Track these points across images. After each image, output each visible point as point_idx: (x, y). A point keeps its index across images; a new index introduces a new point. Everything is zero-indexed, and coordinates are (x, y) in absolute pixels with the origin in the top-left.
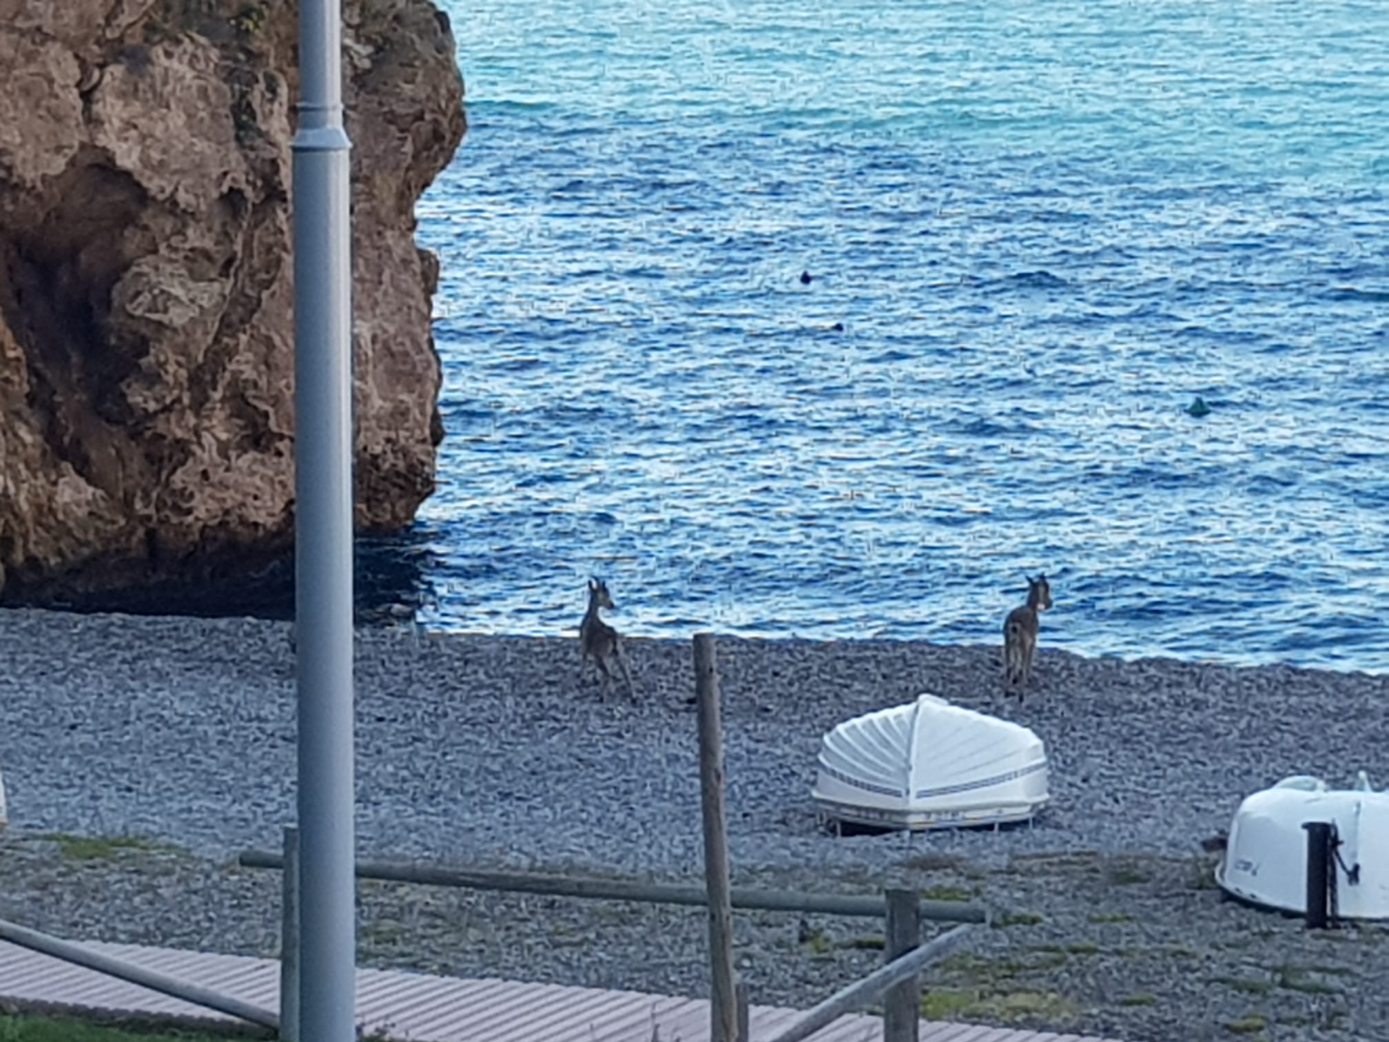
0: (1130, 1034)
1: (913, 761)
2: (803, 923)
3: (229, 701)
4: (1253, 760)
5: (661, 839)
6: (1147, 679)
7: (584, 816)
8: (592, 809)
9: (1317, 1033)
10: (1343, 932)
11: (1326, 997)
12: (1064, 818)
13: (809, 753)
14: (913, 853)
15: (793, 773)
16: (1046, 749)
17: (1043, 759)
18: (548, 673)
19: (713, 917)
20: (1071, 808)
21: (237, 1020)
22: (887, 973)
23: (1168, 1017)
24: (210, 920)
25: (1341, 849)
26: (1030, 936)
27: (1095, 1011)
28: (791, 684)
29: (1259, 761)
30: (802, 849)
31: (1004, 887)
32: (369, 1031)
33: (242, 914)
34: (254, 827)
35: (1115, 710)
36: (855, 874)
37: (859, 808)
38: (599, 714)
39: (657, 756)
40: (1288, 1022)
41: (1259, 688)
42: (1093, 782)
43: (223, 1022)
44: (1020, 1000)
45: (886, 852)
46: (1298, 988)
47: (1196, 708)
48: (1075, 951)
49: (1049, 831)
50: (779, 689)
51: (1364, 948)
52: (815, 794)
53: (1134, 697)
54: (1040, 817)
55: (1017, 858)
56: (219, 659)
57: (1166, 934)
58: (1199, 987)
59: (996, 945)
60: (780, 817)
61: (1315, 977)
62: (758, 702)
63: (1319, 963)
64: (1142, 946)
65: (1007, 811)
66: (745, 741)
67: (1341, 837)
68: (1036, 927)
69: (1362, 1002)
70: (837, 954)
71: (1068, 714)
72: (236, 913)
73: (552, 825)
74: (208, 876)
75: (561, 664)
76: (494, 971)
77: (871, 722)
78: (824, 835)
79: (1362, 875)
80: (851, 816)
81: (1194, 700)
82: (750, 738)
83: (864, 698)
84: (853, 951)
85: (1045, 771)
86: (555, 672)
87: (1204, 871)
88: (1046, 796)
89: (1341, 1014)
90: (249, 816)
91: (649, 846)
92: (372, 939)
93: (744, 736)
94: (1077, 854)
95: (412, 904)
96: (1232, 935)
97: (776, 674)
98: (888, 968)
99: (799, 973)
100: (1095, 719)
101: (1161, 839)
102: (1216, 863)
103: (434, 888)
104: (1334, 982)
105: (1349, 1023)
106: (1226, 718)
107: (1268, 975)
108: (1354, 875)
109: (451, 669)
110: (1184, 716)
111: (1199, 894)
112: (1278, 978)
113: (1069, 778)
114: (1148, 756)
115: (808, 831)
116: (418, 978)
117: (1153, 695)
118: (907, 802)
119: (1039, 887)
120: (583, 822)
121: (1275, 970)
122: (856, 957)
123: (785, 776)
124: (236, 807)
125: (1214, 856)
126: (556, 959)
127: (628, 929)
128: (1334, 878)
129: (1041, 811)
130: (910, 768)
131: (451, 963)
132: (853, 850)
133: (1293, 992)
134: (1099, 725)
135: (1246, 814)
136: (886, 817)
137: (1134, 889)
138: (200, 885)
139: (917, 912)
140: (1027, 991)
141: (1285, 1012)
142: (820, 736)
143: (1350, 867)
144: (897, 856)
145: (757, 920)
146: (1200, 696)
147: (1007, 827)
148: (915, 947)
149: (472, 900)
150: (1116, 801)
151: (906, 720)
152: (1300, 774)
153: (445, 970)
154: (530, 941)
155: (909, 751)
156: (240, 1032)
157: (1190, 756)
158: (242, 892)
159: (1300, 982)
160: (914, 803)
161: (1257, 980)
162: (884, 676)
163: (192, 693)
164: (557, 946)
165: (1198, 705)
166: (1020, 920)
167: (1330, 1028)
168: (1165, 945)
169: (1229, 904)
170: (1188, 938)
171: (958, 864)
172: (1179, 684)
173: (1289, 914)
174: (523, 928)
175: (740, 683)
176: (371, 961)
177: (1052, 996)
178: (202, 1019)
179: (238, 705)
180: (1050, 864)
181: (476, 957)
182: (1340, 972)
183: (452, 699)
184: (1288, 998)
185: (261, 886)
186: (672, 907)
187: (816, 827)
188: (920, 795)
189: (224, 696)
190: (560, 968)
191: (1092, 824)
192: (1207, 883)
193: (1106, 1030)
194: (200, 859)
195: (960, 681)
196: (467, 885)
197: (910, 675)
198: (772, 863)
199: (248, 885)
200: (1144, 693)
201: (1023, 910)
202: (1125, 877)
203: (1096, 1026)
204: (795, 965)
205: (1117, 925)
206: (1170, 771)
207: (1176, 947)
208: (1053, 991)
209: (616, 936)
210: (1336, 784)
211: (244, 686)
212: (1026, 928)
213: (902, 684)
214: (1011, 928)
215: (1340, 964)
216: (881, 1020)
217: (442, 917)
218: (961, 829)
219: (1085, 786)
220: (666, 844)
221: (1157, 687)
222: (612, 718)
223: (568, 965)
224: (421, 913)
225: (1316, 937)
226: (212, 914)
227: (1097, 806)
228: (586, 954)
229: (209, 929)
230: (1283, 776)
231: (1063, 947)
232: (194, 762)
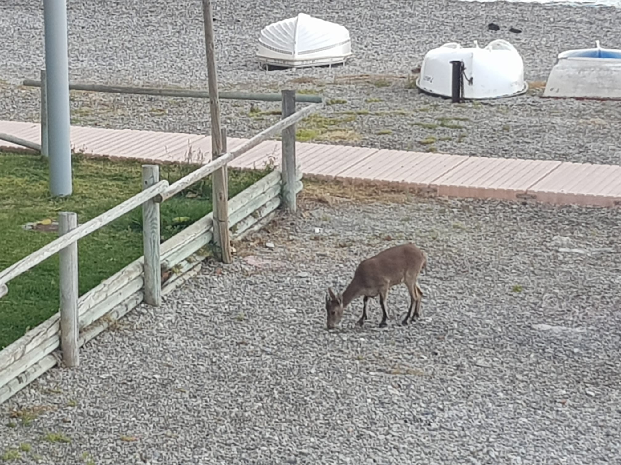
0: (381, 146)
1: (297, 40)
2: (252, 105)
3: (22, 21)
4: (433, 38)
5: (196, 73)
6: (391, 5)
7: (165, 65)
8: (168, 62)
9: (455, 144)
10: (466, 104)
11: (459, 130)
12: (357, 62)
13: (256, 38)
14: (297, 77)
15: (249, 46)
16: (350, 35)
17: (349, 38)
18: (150, 8)
19: (212, 102)
20: (361, 58)
21: (25, 148)
22: (283, 123)
23: (396, 140)
24: (14, 108)
25: (465, 71)
26: (342, 108)
27: (367, 137)
28: (248, 10)
29: (436, 37)
30: (252, 76)
31: (331, 89)
32: (77, 151)
33: (27, 106)
34: (32, 71)
35: (378, 18)
36: (273, 85)
37: (275, 59)
38: (171, 24)
39: (194, 40)
40: (444, 140)
41: (436, 8)
42: (369, 47)
43: (19, 148)
44: (338, 133)
45: (286, 76)
46: (448, 127)
47: (410, 17)
48: (360, 114)
49: (351, 67)
50: (244, 13)
51: (475, 110)
52: (258, 54)
53: (386, 13)
54: (348, 61)
55: (338, 78)
56: (18, 4)
57: (396, 106)
58: (409, 127)
59: (329, 112)
60: (244, 63)
61: (455, 122)
62: (235, 18)
63: (456, 117)
64: (386, 112)
65: (334, 59)
66: (230, 34)
67: (465, 66)
68: (344, 105)
69: (473, 132)
70: (265, 117)
71: (359, 20)
72: (24, 105)
73: (153, 68)
74: (12, 91)
75: (156, 4)
76: (128, 126)
77: (280, 25)
78: (261, 70)
79: (474, 81)
80: (272, 62)
81: (410, 14)
82: (232, 32)
83: (278, 15)
84: (271, 116)
85: (350, 43)
86: (154, 7)
87: (412, 81)
88: (350, 53)
89: (464, 136)
90: (31, 67)
91: (191, 76)
92: (79, 115)
93: (230, 32)
94: (361, 76)
95: (95, 101)
96: (422, 107)
97: (242, 6)
98: (283, 121)
99: (249, 125)
100: (370, 22)
101: (397, 69)
102: (417, 78)
103: (104, 94)
104: (462, 124)
105: (468, 140)
106: (422, 20)
107: (436, 122)
108: (471, 81)
109: (112, 7)
110: (405, 20)
111: (410, 91)
112: (440, 123)
113: (359, 46)
114: (391, 36)
115: (255, 69)
116: (96, 129)
117: (394, 12)
118: (294, 56)
119: (346, 89)
120: (165, 67)
121: (439, 120)
122: (272, 118)
123: (246, 47)
124: (25, 63)
125: (416, 75)
126: (153, 121)
127: (182, 109)
128: (462, 83)
129: (348, 59)
130: (295, 43)
131: (111, 123)
132: (273, 76)
133: (446, 128)
134: (372, 24)
135: (428, 58)
136: (286, 63)
137: (384, 89)
138: (10, 94)
139: (294, 99)
140: (341, 130)
141: (442, 136)
142: (259, 31)
143: (469, 79)
144: (290, 78)
145: (233, 104)
146: (412, 12)
147: (334, 65)
148: (294, 113)
149: (119, 98)
150: (378, 54)
151: (294, 24)
152: (452, 41)
153: (108, 126)
154: (142, 114)
155: (295, 36)
156: (25, 152)
157: (408, 36)
158: (27, 97)
159: (449, 124)
160: (297, 57)
161: (431, 124)
162: (286, 6)
163: (7, 18)
164: (153, 116)
165: (411, 16)
166: (338, 102)
167: (460, 142)
168: (396, 111)
169: (421, 94)
170: (404, 108)
171: (314, 81)
172: (404, 7)
173: (445, 98)
174: (139, 109)
175: (228, 10)
176: (79, 123)
177: (350, 132)
178: (10, 148)
179: (26, 22)
180: (350, 80)
181: (121, 121)
182: (464, 120)
183: (112, 19)
184: (444, 130)
185: (34, 95)
186: (200, 99)
187: (258, 67)
188: (299, 54)
189: (20, 19)
190: (154, 124)
191: (369, 64)
192: (413, 86)
193: (372, 145)
194: (10, 84)
195: (316, 8)
196: (117, 92)
197: (296, 6)
198: (240, 82)
199: (28, 94)
200: (389, 11)
201: (340, 98)
202: (381, 84)
203: (368, 144)
204: (248, 121)
205: (377, 103)
206: (400, 42)
207: (399, 111)
208: (351, 130)
209: (177, 112)
210: (466, 46)
211: (28, 15)
212: (340, 105)
213: (293, 9)
214: (334, 105)
215: (465, 117)
216: (280, 142)
217: (108, 106)
218: (316, 67)
219: (366, 49)
220: (198, 75)
221: (395, 9)
222: (176, 25)
223: (157, 123)
224: (99, 104)
225: (456, 107)
226: (15, 106)
227: (371, 57)
228: (165, 119)
229: (13, 112)
230: (444, 43)
231: (355, 113)
232: (8, 46)
